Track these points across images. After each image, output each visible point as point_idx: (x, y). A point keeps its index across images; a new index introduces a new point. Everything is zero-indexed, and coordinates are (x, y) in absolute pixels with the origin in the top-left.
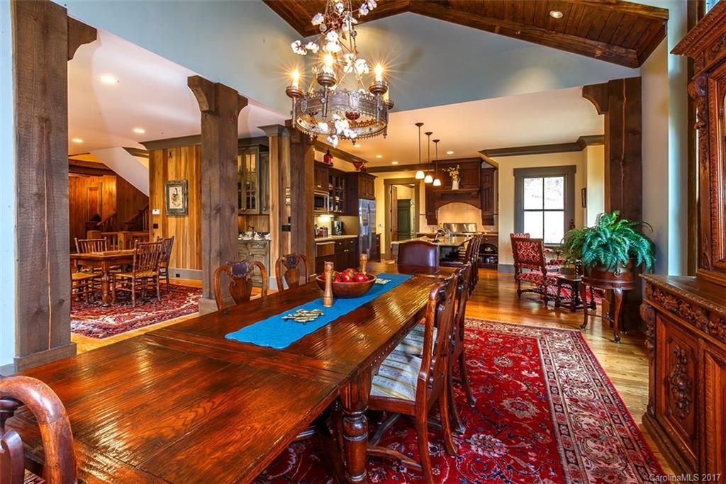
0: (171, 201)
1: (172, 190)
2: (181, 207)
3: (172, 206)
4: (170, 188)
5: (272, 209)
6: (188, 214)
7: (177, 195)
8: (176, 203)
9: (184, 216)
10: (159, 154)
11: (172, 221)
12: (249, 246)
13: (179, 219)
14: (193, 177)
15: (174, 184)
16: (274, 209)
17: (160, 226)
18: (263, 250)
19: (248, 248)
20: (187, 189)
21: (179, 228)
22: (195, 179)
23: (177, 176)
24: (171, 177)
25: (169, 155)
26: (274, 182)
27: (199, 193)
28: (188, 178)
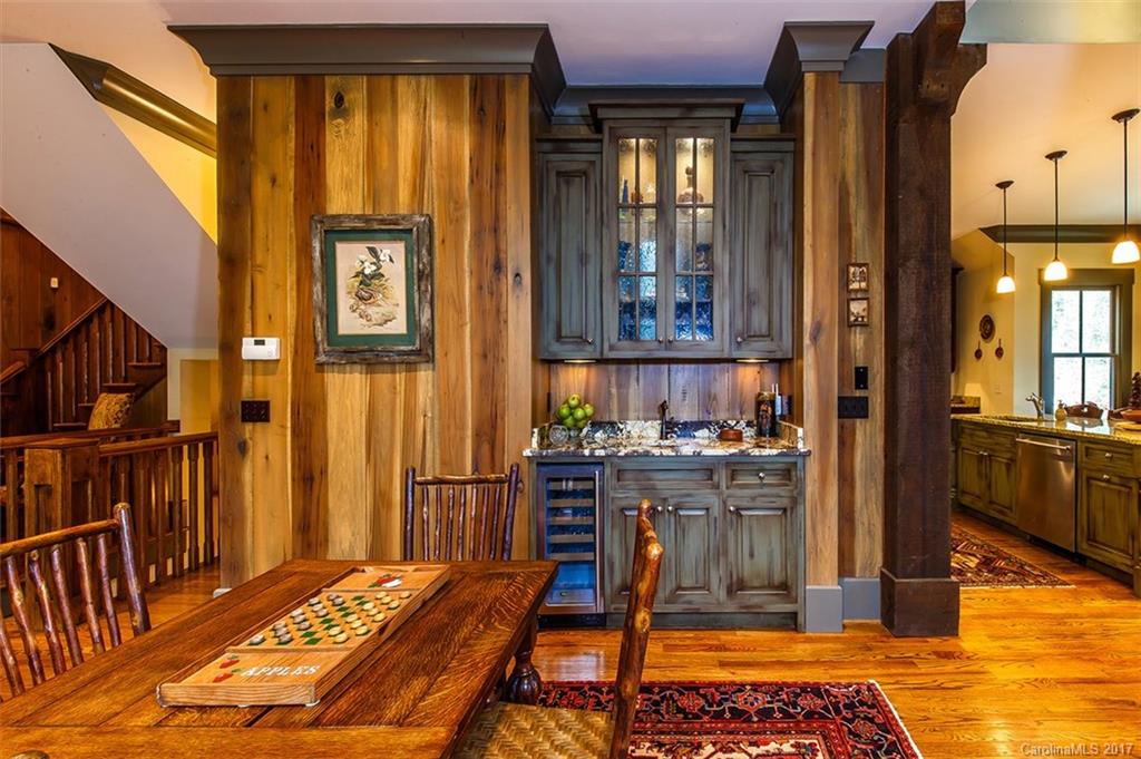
0: (344, 301)
1: (351, 258)
2: (399, 326)
3: (349, 322)
4: (342, 249)
5: (814, 338)
6: (430, 359)
7: (377, 275)
8: (371, 311)
9: (411, 367)
10: (276, 99)
11: (347, 393)
12: (722, 476)
13: (383, 379)
14: (458, 206)
15: (366, 230)
16: (822, 339)
17: (282, 412)
18: (783, 491)
19: (717, 487)
20: (430, 252)
21: (384, 417)
22: (468, 212)
23: (373, 194)
24: (343, 199)
25: (329, 103)
26: (824, 241)
27: (489, 272)
28: (434, 206)
